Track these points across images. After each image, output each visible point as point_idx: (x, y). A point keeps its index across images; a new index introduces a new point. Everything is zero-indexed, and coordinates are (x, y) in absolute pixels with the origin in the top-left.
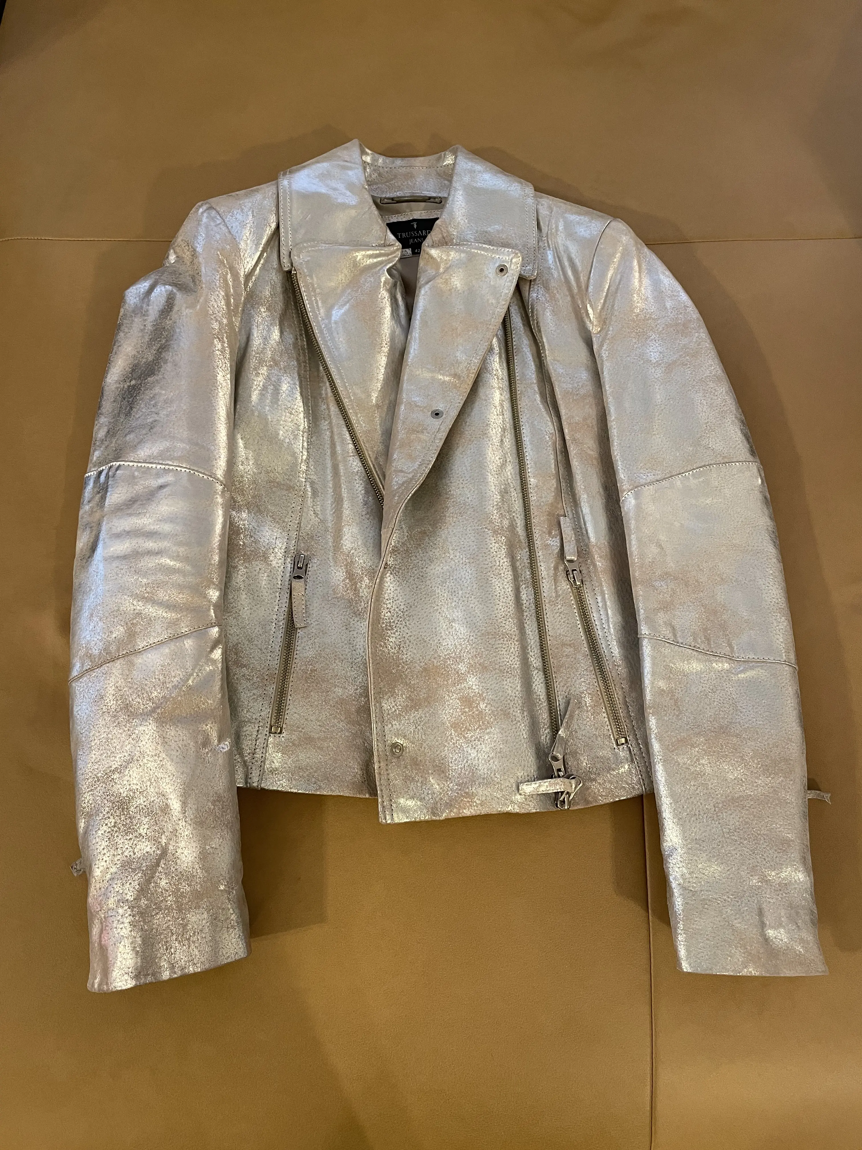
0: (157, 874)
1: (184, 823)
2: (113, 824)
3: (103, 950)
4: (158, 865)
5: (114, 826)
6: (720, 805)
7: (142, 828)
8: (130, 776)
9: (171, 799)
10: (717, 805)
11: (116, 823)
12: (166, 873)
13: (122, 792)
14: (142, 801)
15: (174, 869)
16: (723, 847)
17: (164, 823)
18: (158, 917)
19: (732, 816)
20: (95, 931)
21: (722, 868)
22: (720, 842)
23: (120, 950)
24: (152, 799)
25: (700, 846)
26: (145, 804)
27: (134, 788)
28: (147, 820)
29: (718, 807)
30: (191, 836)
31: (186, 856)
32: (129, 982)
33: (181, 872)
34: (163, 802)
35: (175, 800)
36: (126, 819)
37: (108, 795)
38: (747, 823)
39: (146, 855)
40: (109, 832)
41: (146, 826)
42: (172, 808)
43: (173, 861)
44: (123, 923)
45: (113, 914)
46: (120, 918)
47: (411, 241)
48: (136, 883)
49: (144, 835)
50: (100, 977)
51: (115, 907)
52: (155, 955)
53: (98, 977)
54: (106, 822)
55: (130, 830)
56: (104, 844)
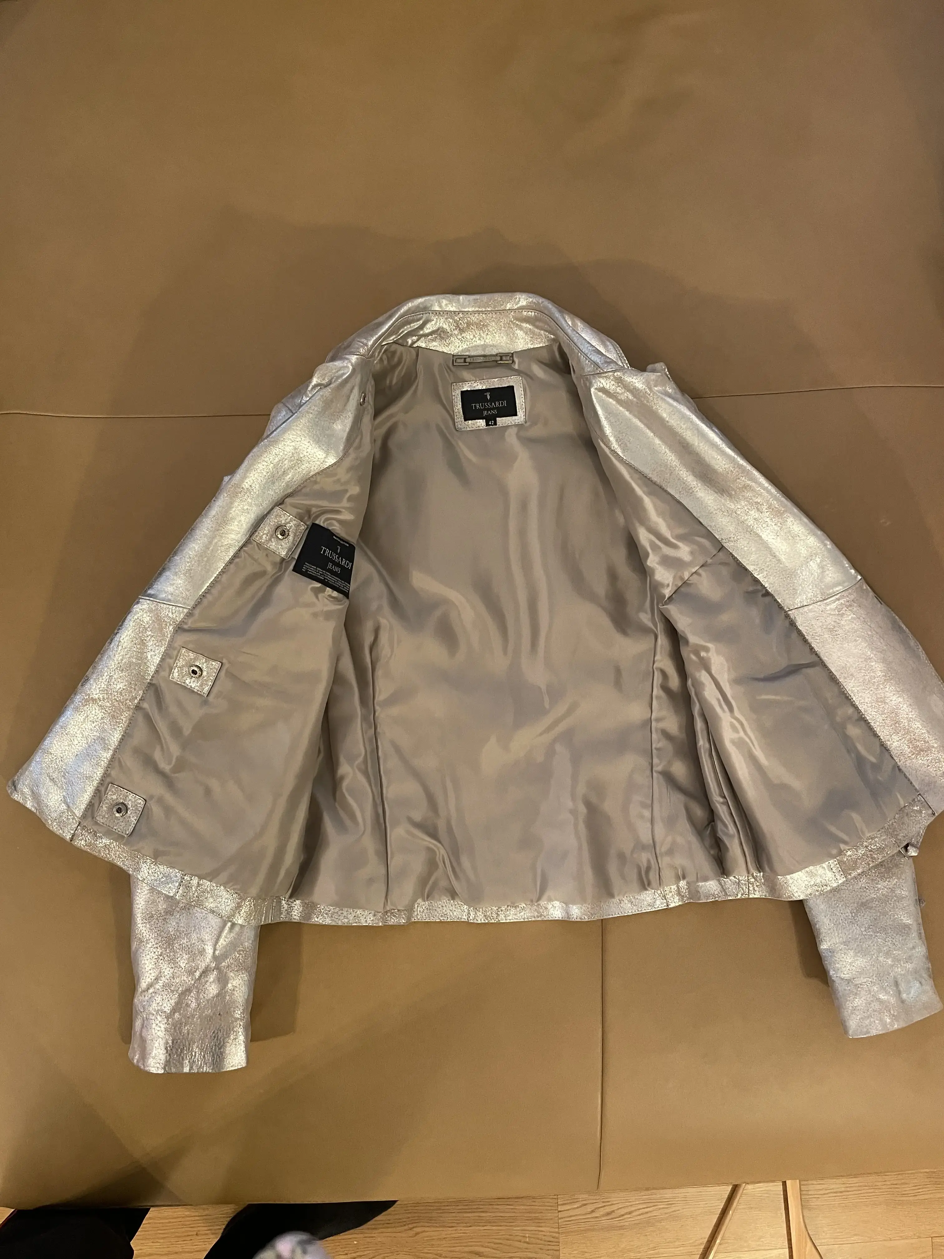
0: (189, 998)
2: (159, 953)
3: (143, 1041)
4: (191, 990)
5: (161, 955)
7: (182, 961)
8: (180, 920)
11: (161, 953)
12: (196, 998)
13: (171, 931)
14: (185, 941)
15: (202, 997)
17: (199, 962)
18: (186, 1028)
20: (138, 1024)
23: (155, 1045)
24: (194, 942)
26: (187, 944)
27: (181, 929)
28: (187, 957)
32: (160, 1070)
33: (207, 1000)
35: (211, 947)
36: (170, 952)
37: (158, 931)
39: (183, 982)
40: (155, 958)
41: (186, 962)
43: (202, 991)
44: (160, 1027)
45: (153, 1018)
46: (158, 1022)
47: (485, 413)
48: (173, 1001)
49: (183, 967)
50: (139, 1057)
51: (155, 1013)
52: (181, 1055)
53: (137, 1057)
54: (155, 950)
55: (173, 961)
56: (151, 966)
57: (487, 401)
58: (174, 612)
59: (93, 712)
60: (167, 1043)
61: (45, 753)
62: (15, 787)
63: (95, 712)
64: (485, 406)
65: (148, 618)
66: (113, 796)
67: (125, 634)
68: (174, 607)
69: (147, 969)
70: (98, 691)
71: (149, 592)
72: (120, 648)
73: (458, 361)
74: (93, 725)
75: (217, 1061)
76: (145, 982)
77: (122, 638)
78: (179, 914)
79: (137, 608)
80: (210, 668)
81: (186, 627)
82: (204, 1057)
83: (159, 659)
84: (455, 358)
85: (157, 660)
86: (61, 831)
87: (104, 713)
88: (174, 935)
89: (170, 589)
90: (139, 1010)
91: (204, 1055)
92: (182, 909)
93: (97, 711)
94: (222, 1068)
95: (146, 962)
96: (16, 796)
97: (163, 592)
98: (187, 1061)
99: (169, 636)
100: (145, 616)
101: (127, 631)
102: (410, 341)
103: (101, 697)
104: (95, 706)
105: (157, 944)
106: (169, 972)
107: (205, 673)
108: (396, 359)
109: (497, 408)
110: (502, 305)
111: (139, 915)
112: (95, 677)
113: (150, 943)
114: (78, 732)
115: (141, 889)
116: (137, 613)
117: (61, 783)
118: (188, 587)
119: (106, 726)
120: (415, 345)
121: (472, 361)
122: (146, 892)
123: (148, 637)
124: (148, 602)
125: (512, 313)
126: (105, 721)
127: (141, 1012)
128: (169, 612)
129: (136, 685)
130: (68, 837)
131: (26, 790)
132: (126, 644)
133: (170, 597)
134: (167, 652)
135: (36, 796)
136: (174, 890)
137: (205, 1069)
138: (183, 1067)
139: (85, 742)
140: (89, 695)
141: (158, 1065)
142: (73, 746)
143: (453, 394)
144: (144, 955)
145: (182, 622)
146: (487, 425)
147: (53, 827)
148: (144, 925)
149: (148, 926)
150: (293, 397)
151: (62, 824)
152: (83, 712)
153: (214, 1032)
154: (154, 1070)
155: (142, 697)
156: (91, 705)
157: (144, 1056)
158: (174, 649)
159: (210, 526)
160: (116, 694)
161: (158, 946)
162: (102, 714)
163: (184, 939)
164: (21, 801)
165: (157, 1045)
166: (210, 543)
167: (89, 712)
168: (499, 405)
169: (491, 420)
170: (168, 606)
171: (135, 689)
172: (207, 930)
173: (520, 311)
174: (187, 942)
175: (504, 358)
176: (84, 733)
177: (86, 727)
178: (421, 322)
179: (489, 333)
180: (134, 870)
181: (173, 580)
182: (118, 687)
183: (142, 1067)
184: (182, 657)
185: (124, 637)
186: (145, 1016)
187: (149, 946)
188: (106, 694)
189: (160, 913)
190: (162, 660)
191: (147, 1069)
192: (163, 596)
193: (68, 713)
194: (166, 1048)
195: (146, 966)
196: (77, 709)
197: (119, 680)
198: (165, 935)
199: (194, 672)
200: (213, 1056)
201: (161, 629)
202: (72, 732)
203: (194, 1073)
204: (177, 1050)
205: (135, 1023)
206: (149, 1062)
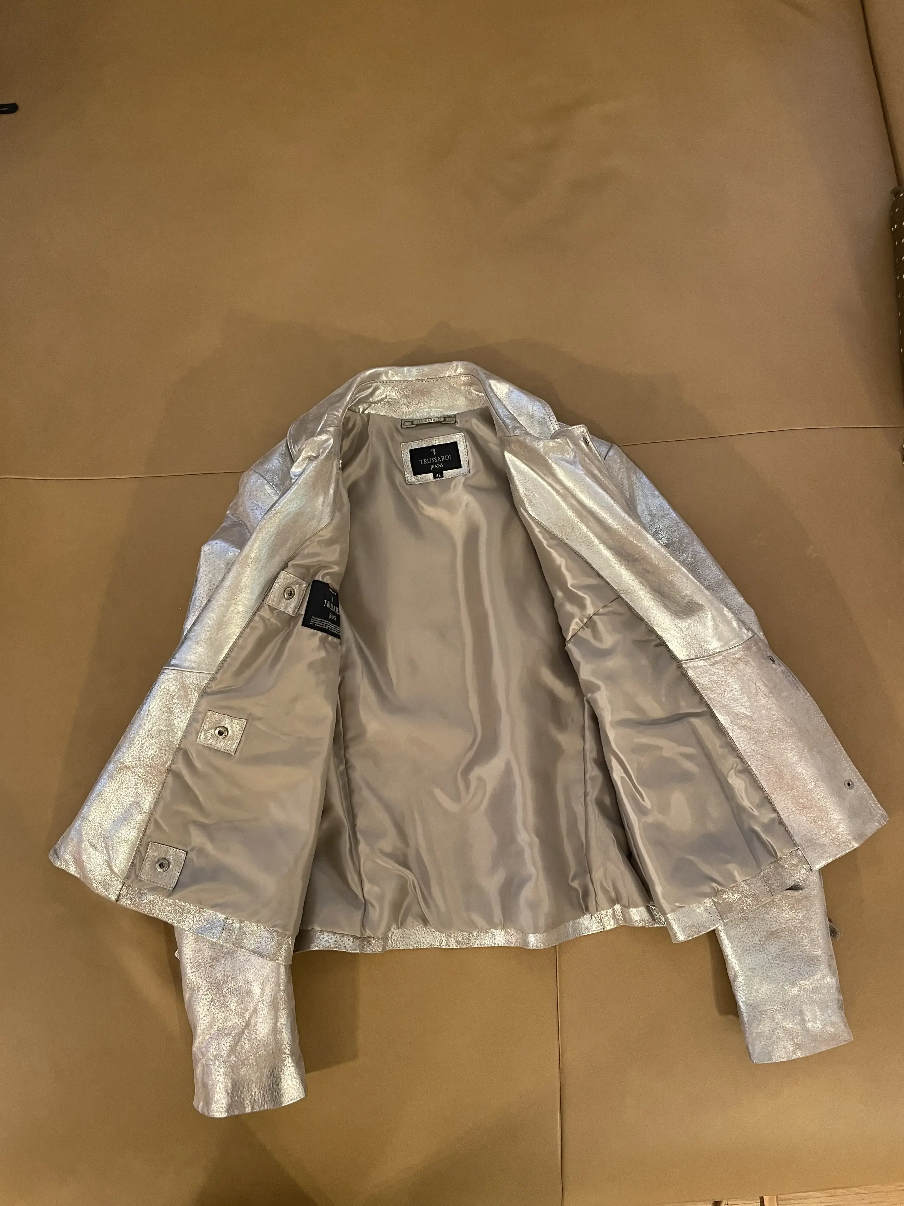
0: (243, 1039)
1: (262, 1005)
2: (210, 1000)
3: (205, 1086)
4: (243, 1032)
6: (763, 939)
7: (232, 1005)
8: (225, 965)
9: (253, 986)
10: (761, 939)
11: (212, 999)
12: (249, 1040)
13: (218, 976)
14: (232, 985)
15: (254, 1037)
16: (770, 970)
17: (248, 1003)
18: (243, 1070)
19: (773, 946)
20: (198, 1071)
21: (771, 986)
22: (767, 967)
23: (216, 1090)
24: (240, 984)
25: (753, 973)
26: (235, 987)
27: (228, 973)
28: (236, 999)
29: (762, 941)
30: (267, 1015)
31: (263, 1029)
32: (223, 1114)
33: (259, 1040)
34: (248, 988)
36: (220, 997)
37: (207, 977)
38: (784, 949)
39: (235, 1024)
40: (208, 1005)
41: (236, 1004)
42: (254, 993)
43: (254, 1031)
44: (219, 1071)
45: (212, 1063)
46: (216, 1067)
47: (432, 467)
48: (228, 1044)
49: (233, 1010)
50: (203, 1105)
51: (213, 1058)
52: (241, 1096)
53: (201, 1104)
54: (206, 997)
55: (223, 1005)
56: (204, 1013)
57: (433, 456)
58: (198, 678)
59: (127, 779)
60: (226, 1086)
61: (85, 821)
62: (57, 855)
63: (129, 778)
64: (432, 461)
65: (174, 687)
66: (153, 853)
67: (154, 704)
68: (198, 674)
69: (201, 1016)
70: (131, 759)
71: (173, 662)
72: (150, 717)
73: (406, 424)
74: (128, 791)
75: (276, 1097)
76: (201, 1029)
77: (150, 708)
78: (224, 959)
79: (163, 678)
80: (235, 727)
81: (208, 690)
82: (263, 1095)
83: (185, 725)
84: (403, 422)
85: (184, 725)
86: (106, 893)
87: (137, 779)
88: (221, 980)
89: (193, 657)
90: (198, 1057)
91: (263, 1093)
92: (226, 954)
93: (131, 778)
94: (281, 1103)
95: (199, 1009)
96: (59, 863)
97: (187, 661)
98: (248, 1102)
99: (194, 702)
100: (170, 685)
101: (155, 701)
102: (361, 408)
103: (133, 764)
104: (129, 773)
105: (207, 990)
106: (221, 1017)
107: (230, 733)
108: (350, 425)
109: (443, 462)
110: (442, 373)
111: (188, 965)
112: (127, 746)
113: (201, 991)
114: (114, 799)
115: (187, 940)
116: (163, 683)
117: (101, 848)
118: (209, 654)
119: (139, 791)
120: (366, 412)
121: (418, 423)
122: (192, 942)
123: (174, 704)
124: (174, 671)
125: (451, 379)
126: (139, 787)
127: (200, 1059)
128: (193, 678)
129: (166, 750)
130: (113, 898)
131: (67, 857)
132: (155, 713)
133: (193, 665)
134: (193, 717)
135: (79, 862)
136: (218, 935)
137: (266, 1107)
138: (245, 1108)
139: (121, 807)
140: (123, 763)
141: (221, 1109)
142: (110, 813)
143: (403, 452)
144: (197, 1003)
145: (207, 686)
146: (435, 477)
147: (98, 891)
148: (194, 973)
149: (197, 974)
150: (262, 463)
151: (106, 886)
152: (118, 780)
153: (269, 1071)
154: (217, 1115)
155: (173, 761)
156: (124, 772)
157: (208, 1103)
158: (200, 713)
159: (226, 596)
160: (148, 760)
161: (208, 992)
162: (136, 780)
163: (231, 983)
164: (64, 868)
165: (218, 1090)
166: (227, 610)
167: (123, 779)
168: (445, 458)
169: (438, 473)
170: (192, 674)
171: (165, 754)
172: (252, 972)
173: (459, 377)
174: (234, 985)
175: (447, 419)
176: (119, 799)
177: (122, 793)
178: (370, 390)
179: (433, 399)
180: (179, 922)
181: (196, 649)
182: (149, 754)
183: (207, 1114)
184: (208, 720)
185: (153, 706)
186: (204, 1062)
187: (200, 994)
188: (139, 761)
189: (207, 961)
190: (189, 725)
191: (211, 1114)
192: (187, 664)
193: (104, 780)
194: (227, 1091)
195: (200, 1013)
196: (111, 777)
197: (150, 747)
198: (214, 981)
199: (220, 733)
200: (272, 1093)
201: (186, 696)
202: (108, 800)
203: (256, 1112)
204: (237, 1092)
205: (196, 1070)
206: (213, 1108)
